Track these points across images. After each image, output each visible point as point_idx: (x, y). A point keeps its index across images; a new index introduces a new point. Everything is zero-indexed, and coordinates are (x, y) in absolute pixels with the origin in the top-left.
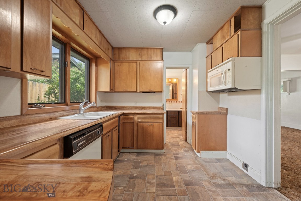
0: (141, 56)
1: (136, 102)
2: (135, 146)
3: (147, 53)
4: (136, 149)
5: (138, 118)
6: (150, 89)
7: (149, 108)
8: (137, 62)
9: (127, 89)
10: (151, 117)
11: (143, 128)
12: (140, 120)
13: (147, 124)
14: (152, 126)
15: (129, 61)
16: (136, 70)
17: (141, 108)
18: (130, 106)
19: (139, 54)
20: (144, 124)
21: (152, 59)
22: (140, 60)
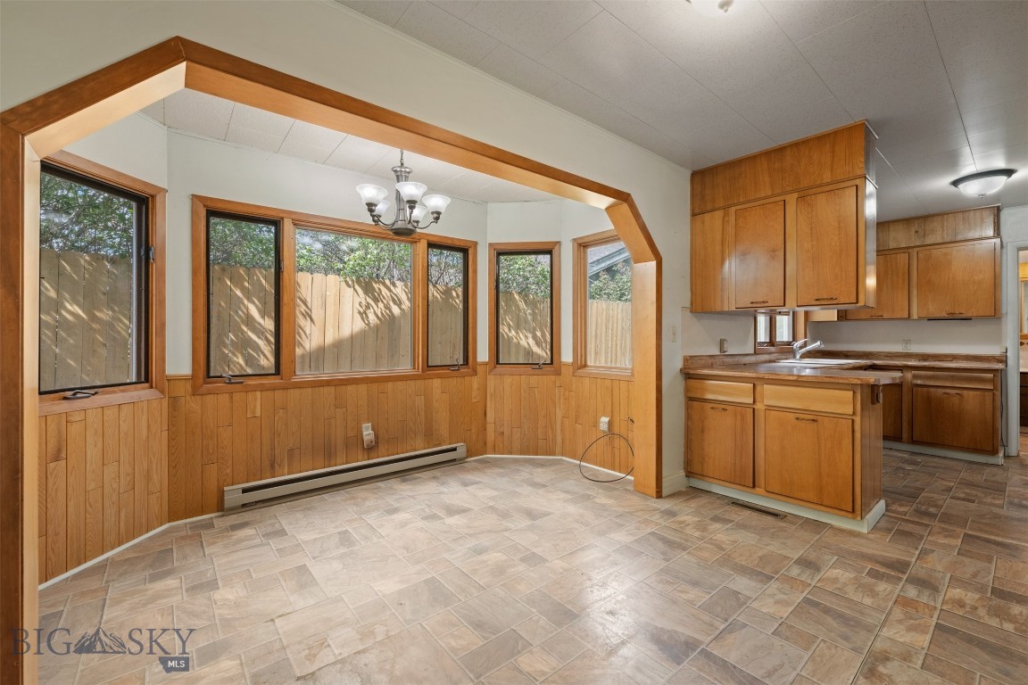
0: (924, 235)
1: (907, 342)
2: (905, 436)
3: (943, 227)
4: (909, 443)
5: (915, 377)
6: (952, 312)
7: (954, 357)
8: (910, 250)
9: (881, 314)
10: (953, 377)
11: (929, 399)
12: (919, 382)
13: (941, 391)
14: (958, 396)
15: (886, 253)
16: (907, 271)
17: (925, 357)
18: (890, 353)
19: (917, 232)
20: (932, 390)
21: (960, 237)
22: (918, 247)
